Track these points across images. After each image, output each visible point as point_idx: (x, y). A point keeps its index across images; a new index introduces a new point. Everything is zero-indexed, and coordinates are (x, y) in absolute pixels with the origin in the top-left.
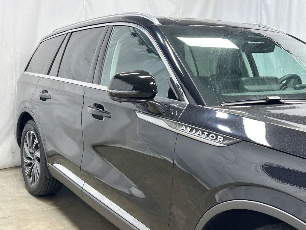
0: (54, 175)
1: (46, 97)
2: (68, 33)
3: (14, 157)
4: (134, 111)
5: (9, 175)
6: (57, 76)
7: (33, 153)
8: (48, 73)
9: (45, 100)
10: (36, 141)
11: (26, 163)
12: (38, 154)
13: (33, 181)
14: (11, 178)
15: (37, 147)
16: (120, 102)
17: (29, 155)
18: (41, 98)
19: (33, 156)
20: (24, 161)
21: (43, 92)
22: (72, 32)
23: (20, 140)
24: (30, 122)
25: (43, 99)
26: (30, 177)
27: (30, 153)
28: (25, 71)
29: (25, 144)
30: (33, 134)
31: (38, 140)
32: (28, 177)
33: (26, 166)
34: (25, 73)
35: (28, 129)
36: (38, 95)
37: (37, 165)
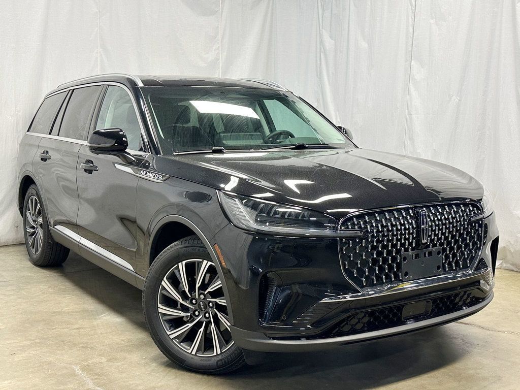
0: (57, 239)
1: (47, 158)
2: (70, 90)
3: (17, 233)
4: (114, 163)
5: (11, 250)
6: (58, 135)
7: (36, 221)
8: (50, 133)
9: (45, 161)
10: (39, 206)
11: (29, 232)
12: (40, 220)
13: (37, 250)
14: (13, 253)
15: (39, 213)
16: (98, 154)
17: (32, 223)
18: (42, 159)
19: (37, 224)
20: (27, 230)
21: (44, 153)
22: (74, 90)
23: (22, 209)
24: (32, 186)
25: (44, 160)
26: (33, 247)
27: (34, 221)
28: (28, 131)
29: (28, 211)
30: (36, 199)
31: (40, 205)
32: (31, 248)
33: (30, 236)
34: (28, 133)
35: (30, 194)
36: (39, 156)
37: (40, 232)
